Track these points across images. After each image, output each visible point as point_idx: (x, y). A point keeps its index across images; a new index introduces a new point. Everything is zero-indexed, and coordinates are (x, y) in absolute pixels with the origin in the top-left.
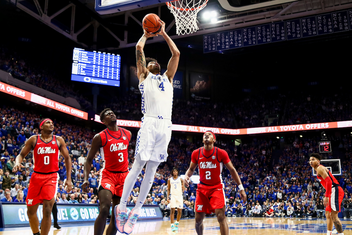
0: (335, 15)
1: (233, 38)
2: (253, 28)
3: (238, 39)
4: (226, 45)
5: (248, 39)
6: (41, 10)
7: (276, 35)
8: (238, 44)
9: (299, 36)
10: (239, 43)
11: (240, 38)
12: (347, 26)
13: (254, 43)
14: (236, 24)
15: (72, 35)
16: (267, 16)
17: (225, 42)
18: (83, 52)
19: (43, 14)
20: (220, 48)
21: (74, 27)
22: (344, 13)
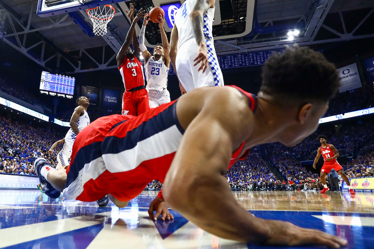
6: (20, 44)
12: (227, 65)
15: (41, 62)
18: (48, 74)
19: (22, 47)
21: (43, 57)
22: (224, 57)
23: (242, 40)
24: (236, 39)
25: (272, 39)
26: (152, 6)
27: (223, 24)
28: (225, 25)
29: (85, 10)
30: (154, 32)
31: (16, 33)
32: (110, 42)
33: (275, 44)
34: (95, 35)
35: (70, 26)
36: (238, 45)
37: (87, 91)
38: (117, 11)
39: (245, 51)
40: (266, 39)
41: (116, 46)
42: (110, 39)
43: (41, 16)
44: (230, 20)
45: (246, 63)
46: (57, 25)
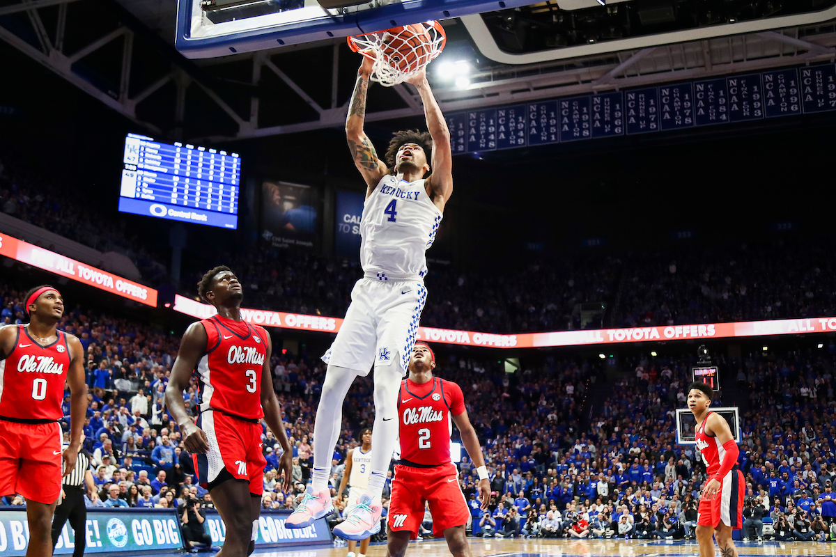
0: (733, 83)
2: (551, 104)
3: (516, 127)
4: (488, 141)
5: (539, 128)
6: (47, 40)
7: (602, 121)
8: (516, 140)
9: (655, 126)
10: (518, 137)
11: (521, 126)
12: (760, 108)
13: (553, 139)
14: (513, 92)
15: (122, 103)
16: (584, 78)
17: (487, 134)
18: (149, 144)
19: (53, 51)
20: (475, 146)
21: (127, 84)
22: (752, 78)
37: (283, 200)
39: (825, 56)
45: (827, 99)
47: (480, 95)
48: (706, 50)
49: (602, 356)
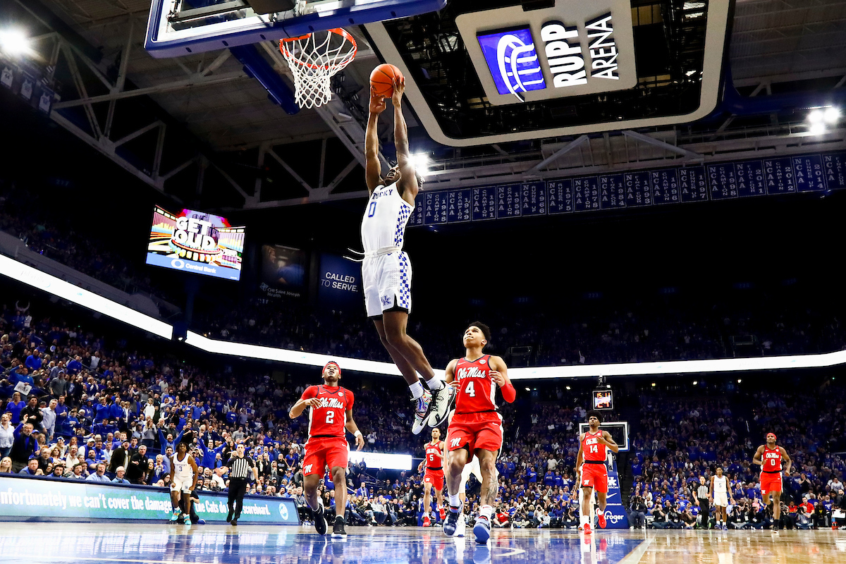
0: (630, 177)
1: (455, 205)
2: (491, 190)
3: (463, 206)
4: (441, 216)
5: (481, 208)
6: (98, 128)
7: (530, 204)
8: (463, 216)
9: (570, 209)
10: (464, 214)
11: (467, 205)
12: (649, 197)
13: (492, 216)
14: (461, 179)
15: (154, 179)
16: (516, 170)
17: (440, 211)
19: (102, 137)
20: (430, 220)
21: (159, 164)
22: (643, 175)
23: (690, 132)
24: (675, 127)
25: (768, 129)
26: (455, 35)
27: (641, 87)
28: (647, 91)
29: (276, 41)
30: (459, 105)
31: (87, 97)
32: (342, 129)
33: (777, 143)
34: (301, 107)
35: (233, 82)
36: (679, 143)
37: (278, 259)
38: (361, 47)
39: (696, 160)
40: (751, 131)
41: (356, 141)
42: (340, 120)
43: (156, 54)
44: (660, 78)
45: (699, 193)
46: (199, 79)
47: (434, 181)
48: (609, 152)
49: (528, 389)
